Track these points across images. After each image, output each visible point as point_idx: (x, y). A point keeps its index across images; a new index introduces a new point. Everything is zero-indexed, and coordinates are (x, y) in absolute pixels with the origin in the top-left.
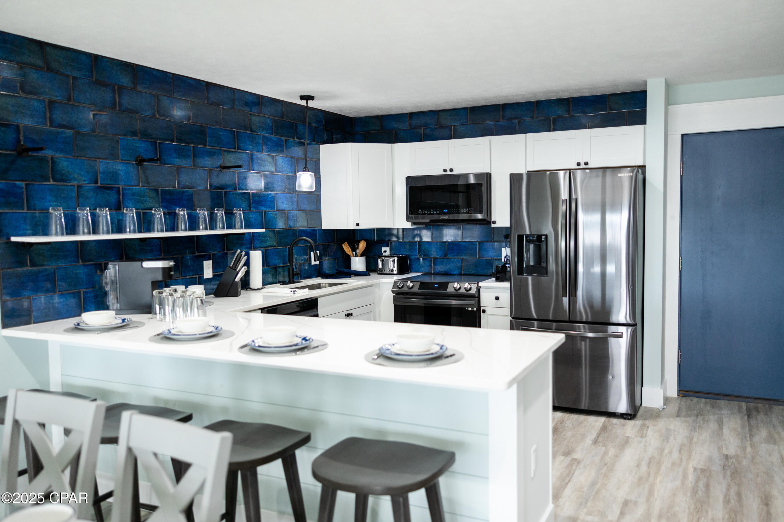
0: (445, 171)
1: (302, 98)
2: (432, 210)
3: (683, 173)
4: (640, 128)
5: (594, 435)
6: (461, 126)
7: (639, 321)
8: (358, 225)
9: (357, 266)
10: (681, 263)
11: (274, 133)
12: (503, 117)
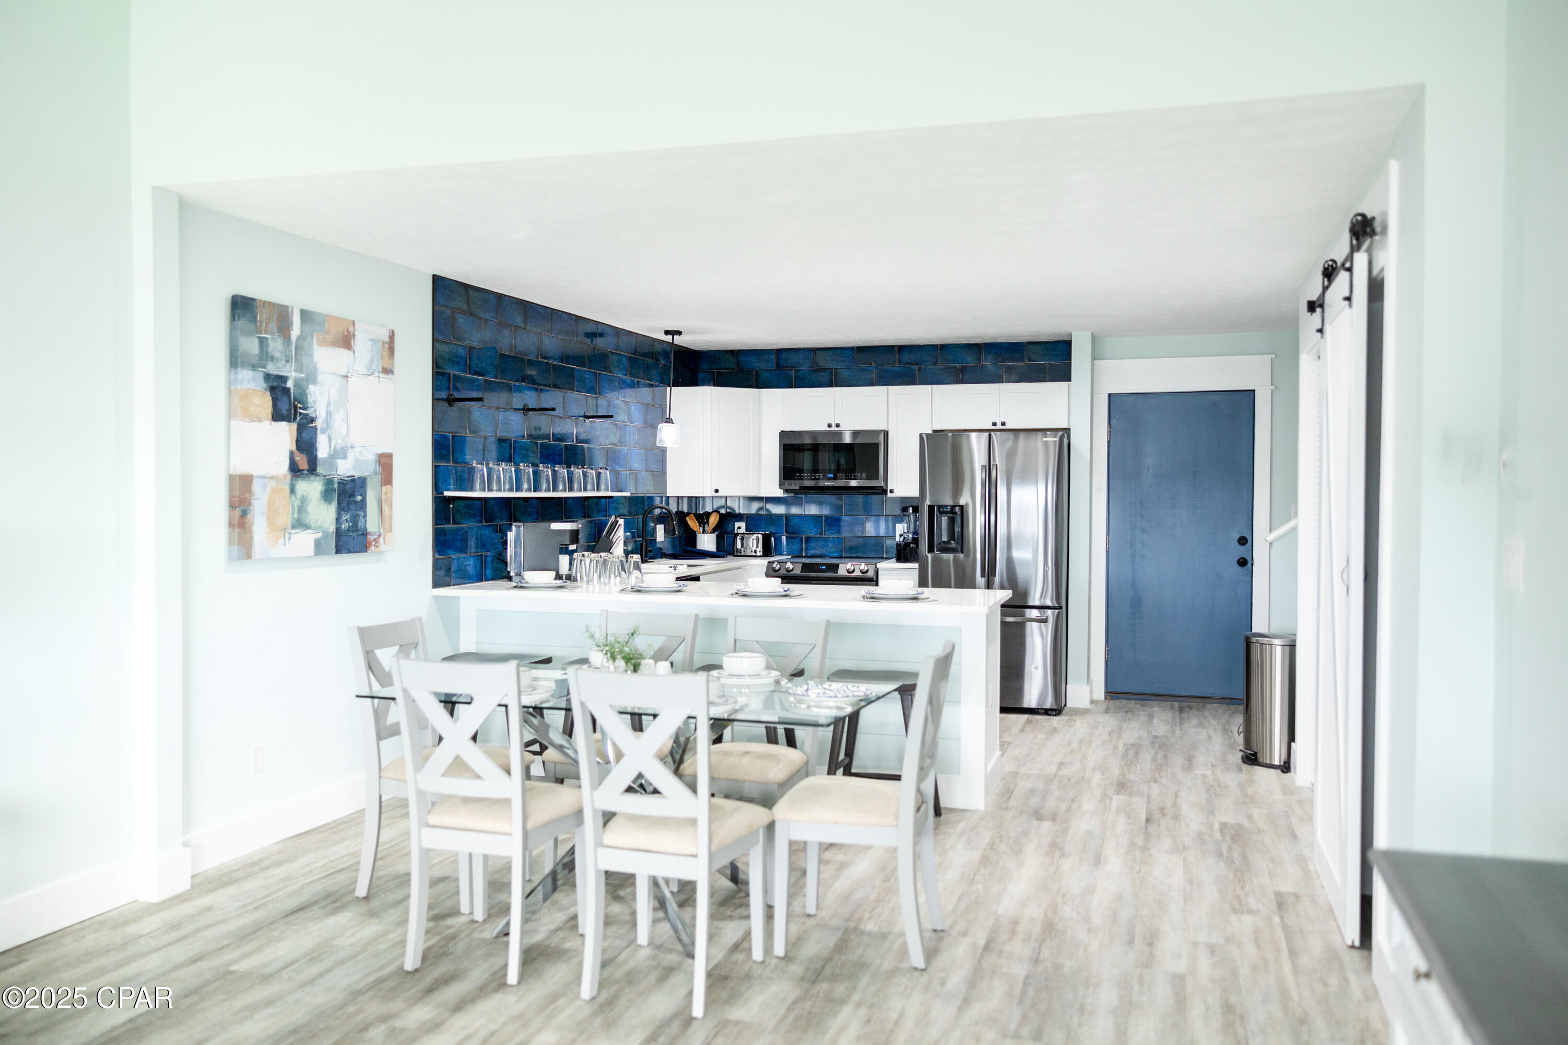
0: (830, 426)
1: (667, 333)
2: (813, 475)
3: (1110, 438)
4: (1063, 385)
5: (1020, 727)
6: (845, 370)
7: (1063, 604)
8: (717, 491)
9: (706, 546)
10: (1108, 543)
11: (628, 374)
12: (900, 361)
